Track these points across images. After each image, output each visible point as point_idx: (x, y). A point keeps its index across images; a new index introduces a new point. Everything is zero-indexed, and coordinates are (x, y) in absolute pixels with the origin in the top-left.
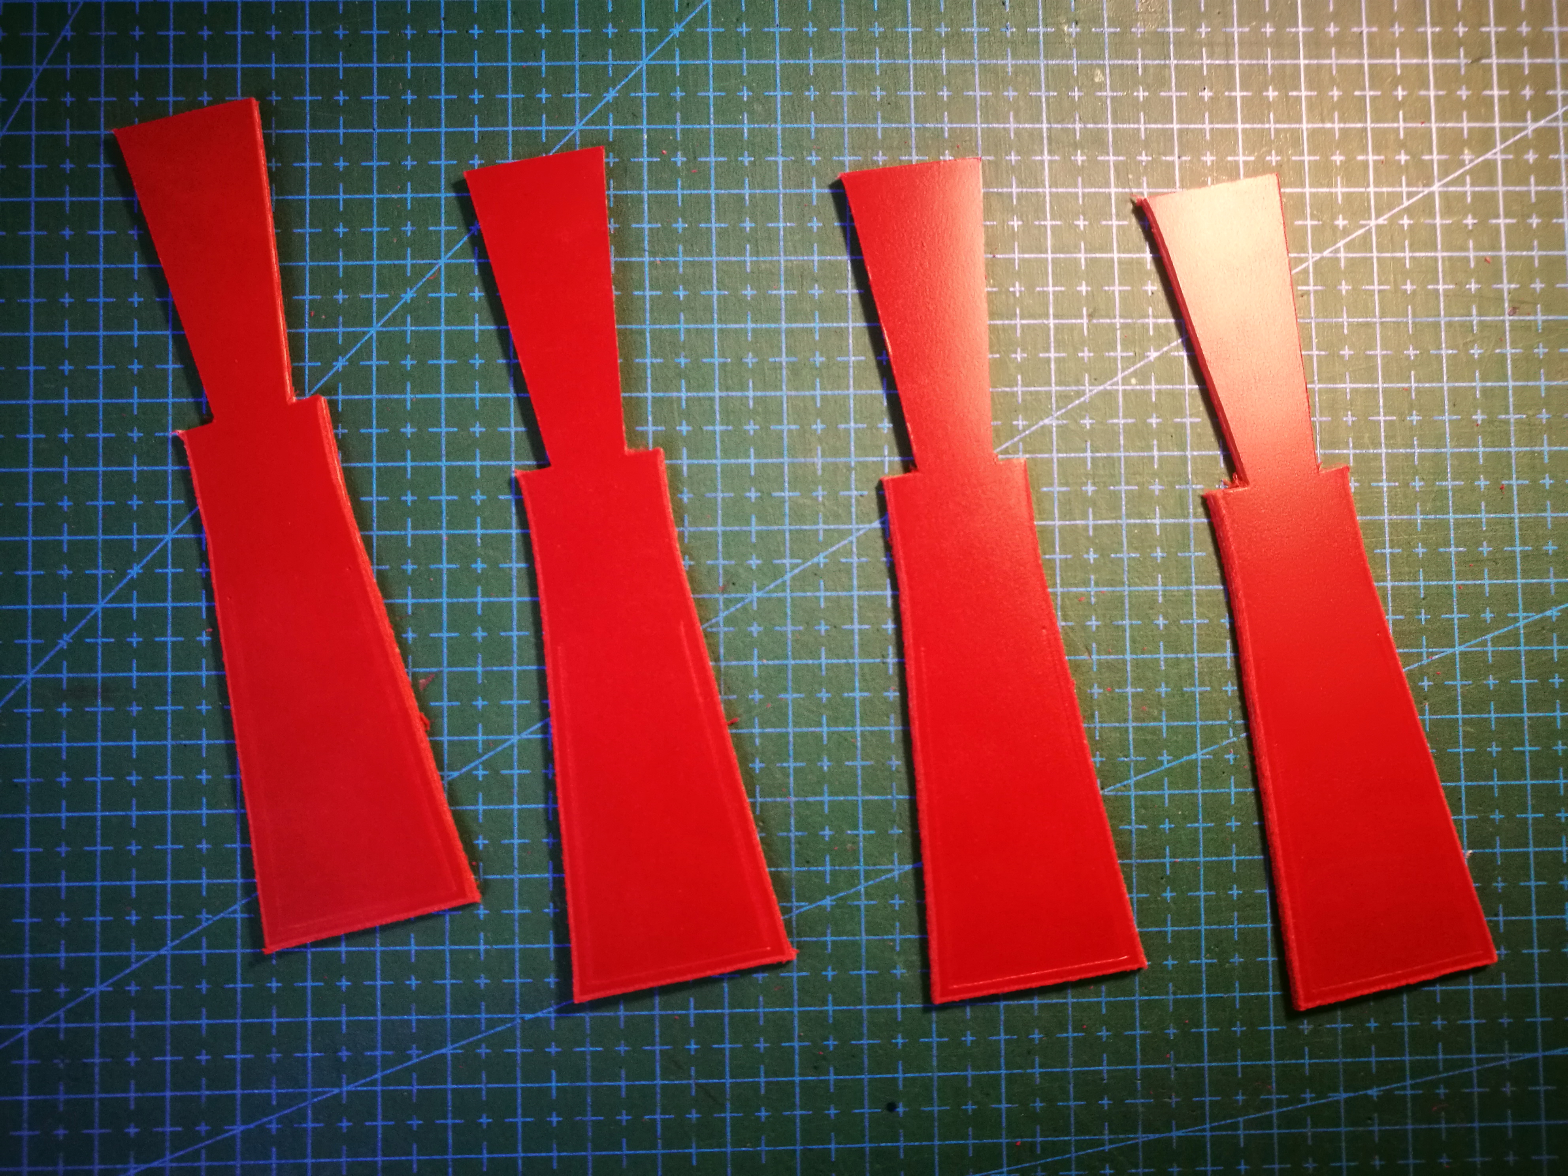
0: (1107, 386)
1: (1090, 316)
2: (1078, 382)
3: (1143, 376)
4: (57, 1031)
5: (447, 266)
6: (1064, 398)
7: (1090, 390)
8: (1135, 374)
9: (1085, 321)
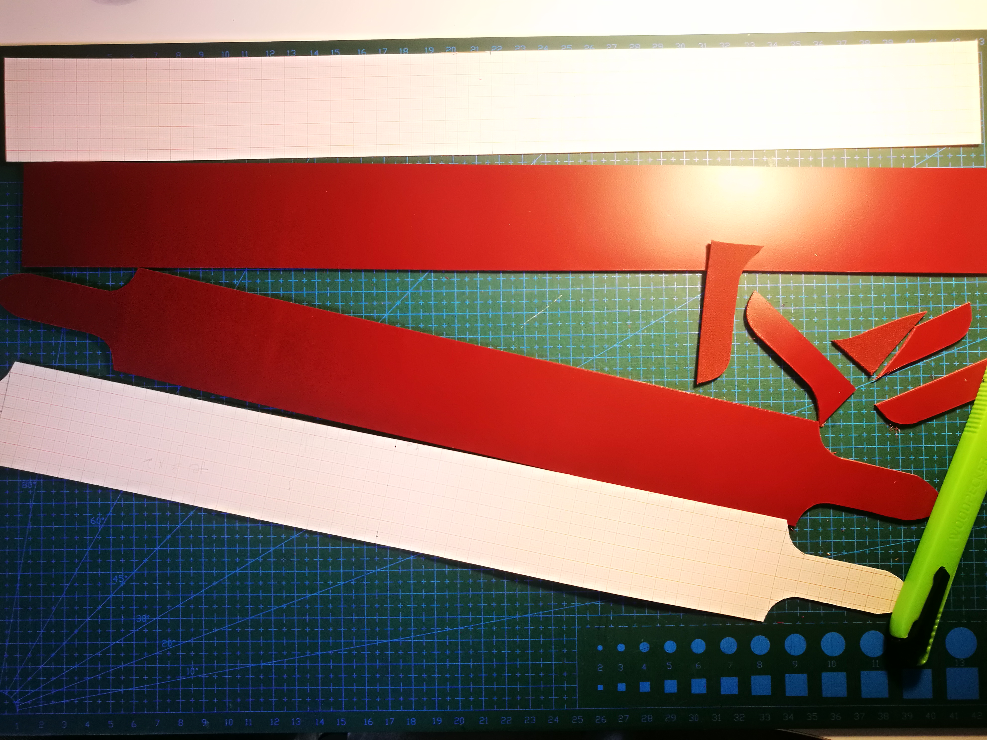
0: (636, 333)
1: (631, 309)
2: (626, 332)
3: (648, 330)
4: (282, 550)
5: (411, 293)
6: (621, 338)
7: (630, 335)
8: (646, 329)
9: (629, 310)
